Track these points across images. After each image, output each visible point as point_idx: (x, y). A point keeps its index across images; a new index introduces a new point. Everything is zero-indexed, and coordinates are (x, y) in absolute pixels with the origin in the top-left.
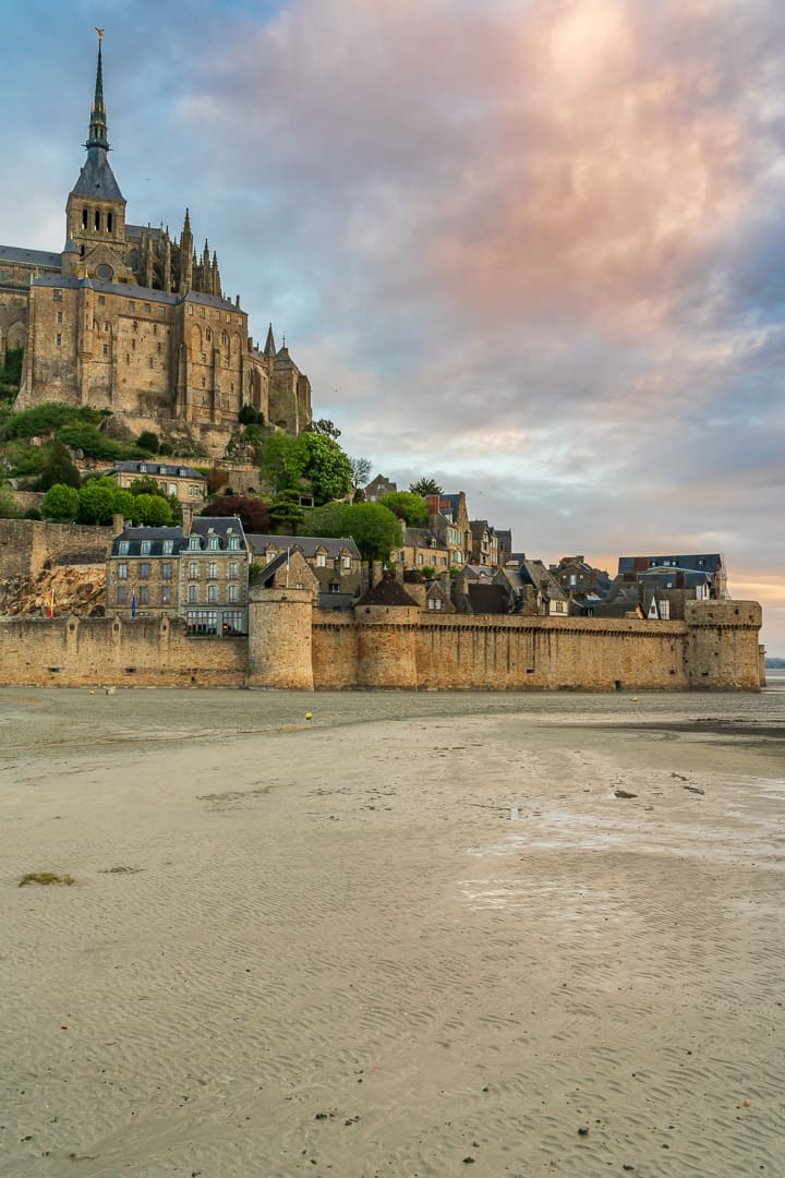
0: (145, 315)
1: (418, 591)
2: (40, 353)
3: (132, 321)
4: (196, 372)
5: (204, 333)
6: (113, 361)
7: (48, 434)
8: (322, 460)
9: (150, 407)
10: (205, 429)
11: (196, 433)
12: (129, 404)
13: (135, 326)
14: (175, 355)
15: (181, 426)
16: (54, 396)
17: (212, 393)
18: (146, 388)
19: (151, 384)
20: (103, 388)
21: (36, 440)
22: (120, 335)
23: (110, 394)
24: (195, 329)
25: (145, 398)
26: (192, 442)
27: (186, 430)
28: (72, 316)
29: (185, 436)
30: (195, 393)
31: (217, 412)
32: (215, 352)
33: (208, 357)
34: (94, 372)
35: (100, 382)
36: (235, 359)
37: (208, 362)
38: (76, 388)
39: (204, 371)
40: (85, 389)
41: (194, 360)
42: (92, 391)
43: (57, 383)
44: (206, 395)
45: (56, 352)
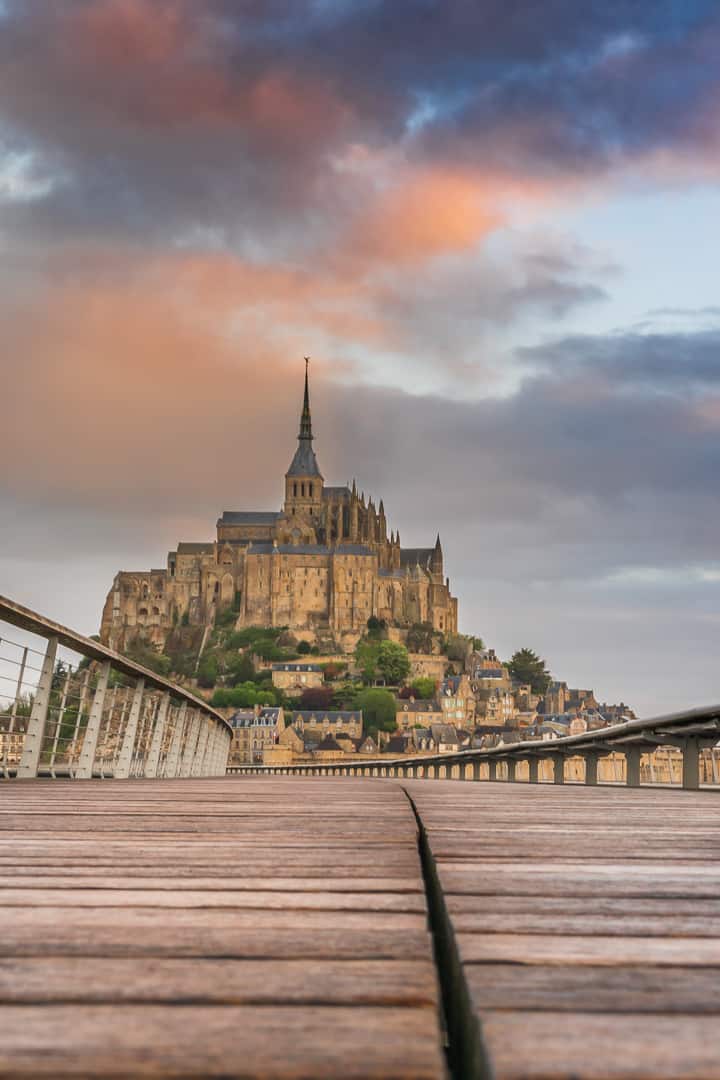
0: (312, 564)
1: (342, 743)
2: (250, 594)
3: (303, 569)
4: (341, 597)
5: (347, 572)
6: (292, 595)
7: (247, 646)
8: (386, 659)
9: (314, 621)
10: (344, 633)
11: (338, 637)
12: (301, 621)
13: (306, 572)
14: (330, 587)
15: (329, 633)
16: (257, 621)
17: (352, 609)
18: (311, 609)
19: (316, 606)
20: (286, 612)
21: (241, 650)
22: (296, 579)
23: (290, 616)
24: (341, 571)
25: (312, 615)
26: (334, 643)
27: (332, 636)
28: (267, 571)
29: (330, 639)
30: (340, 611)
31: (355, 621)
32: (355, 582)
33: (350, 587)
34: (282, 603)
35: (284, 609)
36: (369, 586)
37: (350, 591)
38: (270, 614)
39: (347, 596)
40: (274, 614)
41: (340, 590)
42: (279, 615)
43: (260, 611)
44: (348, 611)
45: (259, 593)
